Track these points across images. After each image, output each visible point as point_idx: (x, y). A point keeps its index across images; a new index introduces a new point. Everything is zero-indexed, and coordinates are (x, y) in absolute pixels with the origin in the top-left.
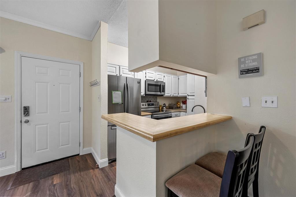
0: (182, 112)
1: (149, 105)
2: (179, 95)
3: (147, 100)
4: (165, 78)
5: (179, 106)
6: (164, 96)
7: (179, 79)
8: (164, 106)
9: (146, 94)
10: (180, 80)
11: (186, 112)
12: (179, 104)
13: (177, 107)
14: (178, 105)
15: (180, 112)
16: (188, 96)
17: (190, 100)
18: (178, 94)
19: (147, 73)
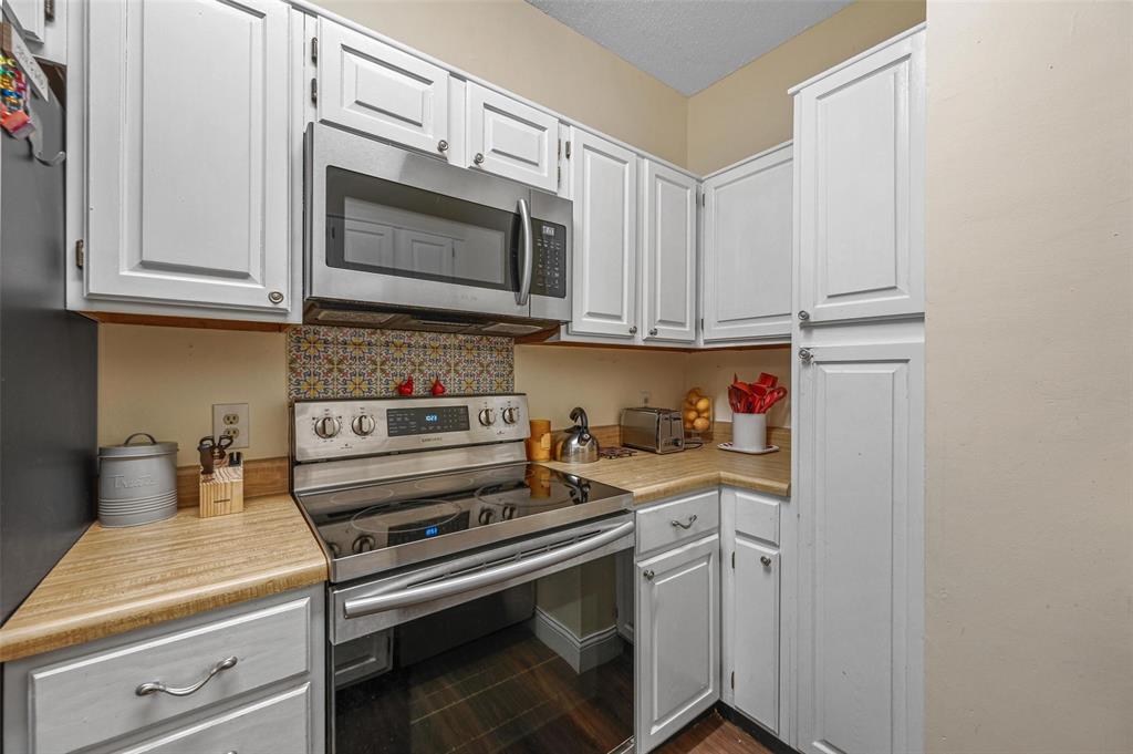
0: (739, 495)
1: (400, 424)
2: (707, 334)
3: (400, 371)
4: (569, 167)
5: (700, 423)
6: (564, 337)
7: (700, 201)
8: (572, 432)
9: (313, 306)
10: (709, 213)
11: (785, 496)
12: (702, 404)
13: (688, 435)
14: (692, 415)
15: (719, 484)
16: (808, 325)
17: (828, 369)
18: (699, 324)
19: (328, 52)
